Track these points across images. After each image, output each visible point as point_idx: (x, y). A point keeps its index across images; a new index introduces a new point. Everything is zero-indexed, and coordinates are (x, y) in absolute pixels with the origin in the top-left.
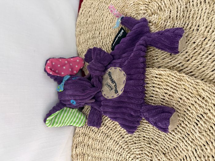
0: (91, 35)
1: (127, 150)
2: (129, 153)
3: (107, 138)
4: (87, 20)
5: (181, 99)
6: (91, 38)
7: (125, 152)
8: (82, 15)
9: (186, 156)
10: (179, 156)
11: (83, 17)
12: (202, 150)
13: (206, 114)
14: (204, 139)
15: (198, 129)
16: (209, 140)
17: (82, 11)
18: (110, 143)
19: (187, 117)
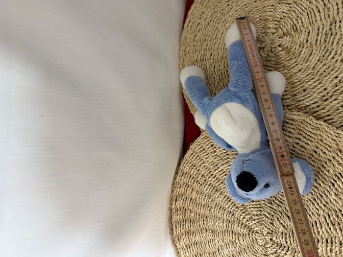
0: (200, 57)
1: (241, 209)
2: (243, 213)
3: (216, 193)
4: (196, 36)
5: (316, 152)
6: (199, 60)
7: (239, 211)
8: (189, 29)
9: (315, 221)
11: (190, 32)
12: (338, 216)
15: (334, 191)
17: (189, 22)
18: (219, 199)
19: (321, 175)
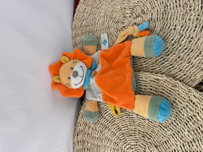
2: (125, 143)
3: (106, 130)
5: (175, 102)
9: (174, 150)
10: (169, 149)
12: (189, 146)
13: (195, 116)
14: (191, 137)
15: (187, 128)
16: (196, 138)
19: (178, 118)
